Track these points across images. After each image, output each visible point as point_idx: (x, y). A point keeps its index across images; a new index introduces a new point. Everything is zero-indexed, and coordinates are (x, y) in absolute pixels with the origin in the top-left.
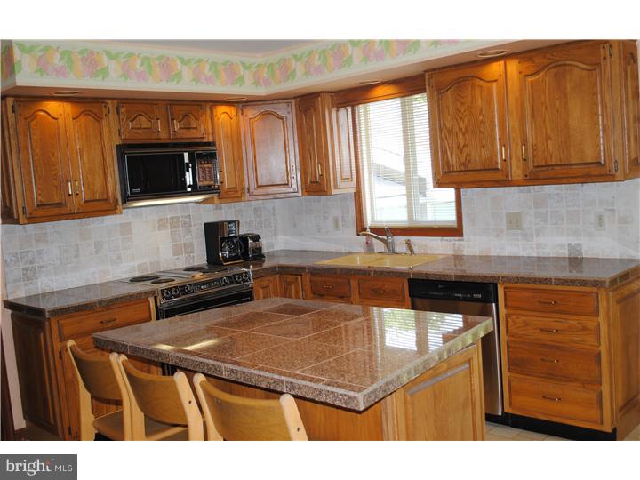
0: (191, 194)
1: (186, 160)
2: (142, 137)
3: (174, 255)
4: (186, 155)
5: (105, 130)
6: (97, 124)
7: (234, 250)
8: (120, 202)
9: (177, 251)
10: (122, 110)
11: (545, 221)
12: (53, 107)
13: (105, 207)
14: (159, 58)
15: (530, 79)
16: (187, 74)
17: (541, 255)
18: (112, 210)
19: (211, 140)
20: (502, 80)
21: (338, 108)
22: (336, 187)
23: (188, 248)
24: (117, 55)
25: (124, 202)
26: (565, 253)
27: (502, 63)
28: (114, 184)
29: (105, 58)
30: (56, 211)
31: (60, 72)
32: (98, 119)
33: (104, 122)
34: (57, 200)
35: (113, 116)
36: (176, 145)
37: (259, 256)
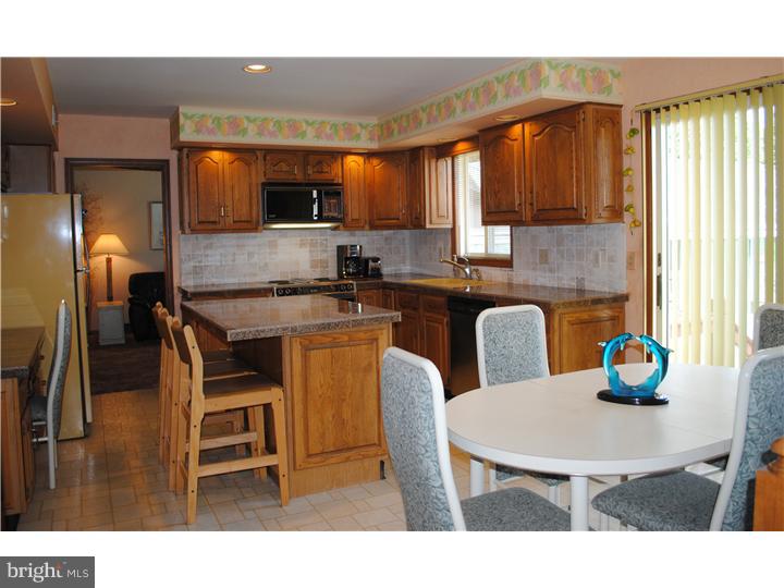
0: (316, 222)
1: (315, 195)
2: (283, 177)
3: (312, 267)
4: (315, 192)
5: (254, 173)
6: (247, 167)
7: (357, 267)
8: (261, 223)
9: (314, 264)
10: (268, 158)
11: (563, 257)
12: (216, 155)
13: (249, 226)
14: (288, 121)
15: (536, 138)
16: (310, 132)
17: (560, 286)
18: (255, 229)
19: (340, 181)
20: (520, 138)
21: (437, 159)
22: (431, 223)
23: (324, 264)
24: (255, 120)
25: (265, 222)
26: (574, 284)
27: (520, 125)
28: (258, 210)
29: (246, 122)
30: (211, 226)
31: (211, 132)
32: (248, 164)
33: (253, 167)
34: (212, 219)
35: (260, 162)
36: (307, 185)
37: (377, 273)
